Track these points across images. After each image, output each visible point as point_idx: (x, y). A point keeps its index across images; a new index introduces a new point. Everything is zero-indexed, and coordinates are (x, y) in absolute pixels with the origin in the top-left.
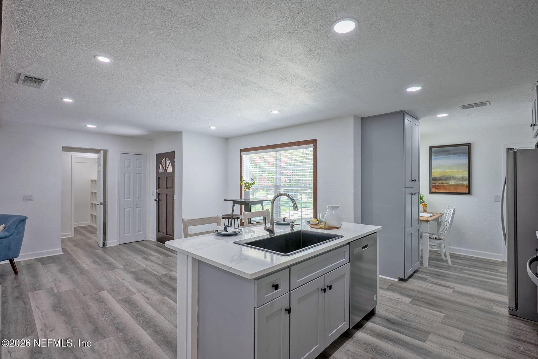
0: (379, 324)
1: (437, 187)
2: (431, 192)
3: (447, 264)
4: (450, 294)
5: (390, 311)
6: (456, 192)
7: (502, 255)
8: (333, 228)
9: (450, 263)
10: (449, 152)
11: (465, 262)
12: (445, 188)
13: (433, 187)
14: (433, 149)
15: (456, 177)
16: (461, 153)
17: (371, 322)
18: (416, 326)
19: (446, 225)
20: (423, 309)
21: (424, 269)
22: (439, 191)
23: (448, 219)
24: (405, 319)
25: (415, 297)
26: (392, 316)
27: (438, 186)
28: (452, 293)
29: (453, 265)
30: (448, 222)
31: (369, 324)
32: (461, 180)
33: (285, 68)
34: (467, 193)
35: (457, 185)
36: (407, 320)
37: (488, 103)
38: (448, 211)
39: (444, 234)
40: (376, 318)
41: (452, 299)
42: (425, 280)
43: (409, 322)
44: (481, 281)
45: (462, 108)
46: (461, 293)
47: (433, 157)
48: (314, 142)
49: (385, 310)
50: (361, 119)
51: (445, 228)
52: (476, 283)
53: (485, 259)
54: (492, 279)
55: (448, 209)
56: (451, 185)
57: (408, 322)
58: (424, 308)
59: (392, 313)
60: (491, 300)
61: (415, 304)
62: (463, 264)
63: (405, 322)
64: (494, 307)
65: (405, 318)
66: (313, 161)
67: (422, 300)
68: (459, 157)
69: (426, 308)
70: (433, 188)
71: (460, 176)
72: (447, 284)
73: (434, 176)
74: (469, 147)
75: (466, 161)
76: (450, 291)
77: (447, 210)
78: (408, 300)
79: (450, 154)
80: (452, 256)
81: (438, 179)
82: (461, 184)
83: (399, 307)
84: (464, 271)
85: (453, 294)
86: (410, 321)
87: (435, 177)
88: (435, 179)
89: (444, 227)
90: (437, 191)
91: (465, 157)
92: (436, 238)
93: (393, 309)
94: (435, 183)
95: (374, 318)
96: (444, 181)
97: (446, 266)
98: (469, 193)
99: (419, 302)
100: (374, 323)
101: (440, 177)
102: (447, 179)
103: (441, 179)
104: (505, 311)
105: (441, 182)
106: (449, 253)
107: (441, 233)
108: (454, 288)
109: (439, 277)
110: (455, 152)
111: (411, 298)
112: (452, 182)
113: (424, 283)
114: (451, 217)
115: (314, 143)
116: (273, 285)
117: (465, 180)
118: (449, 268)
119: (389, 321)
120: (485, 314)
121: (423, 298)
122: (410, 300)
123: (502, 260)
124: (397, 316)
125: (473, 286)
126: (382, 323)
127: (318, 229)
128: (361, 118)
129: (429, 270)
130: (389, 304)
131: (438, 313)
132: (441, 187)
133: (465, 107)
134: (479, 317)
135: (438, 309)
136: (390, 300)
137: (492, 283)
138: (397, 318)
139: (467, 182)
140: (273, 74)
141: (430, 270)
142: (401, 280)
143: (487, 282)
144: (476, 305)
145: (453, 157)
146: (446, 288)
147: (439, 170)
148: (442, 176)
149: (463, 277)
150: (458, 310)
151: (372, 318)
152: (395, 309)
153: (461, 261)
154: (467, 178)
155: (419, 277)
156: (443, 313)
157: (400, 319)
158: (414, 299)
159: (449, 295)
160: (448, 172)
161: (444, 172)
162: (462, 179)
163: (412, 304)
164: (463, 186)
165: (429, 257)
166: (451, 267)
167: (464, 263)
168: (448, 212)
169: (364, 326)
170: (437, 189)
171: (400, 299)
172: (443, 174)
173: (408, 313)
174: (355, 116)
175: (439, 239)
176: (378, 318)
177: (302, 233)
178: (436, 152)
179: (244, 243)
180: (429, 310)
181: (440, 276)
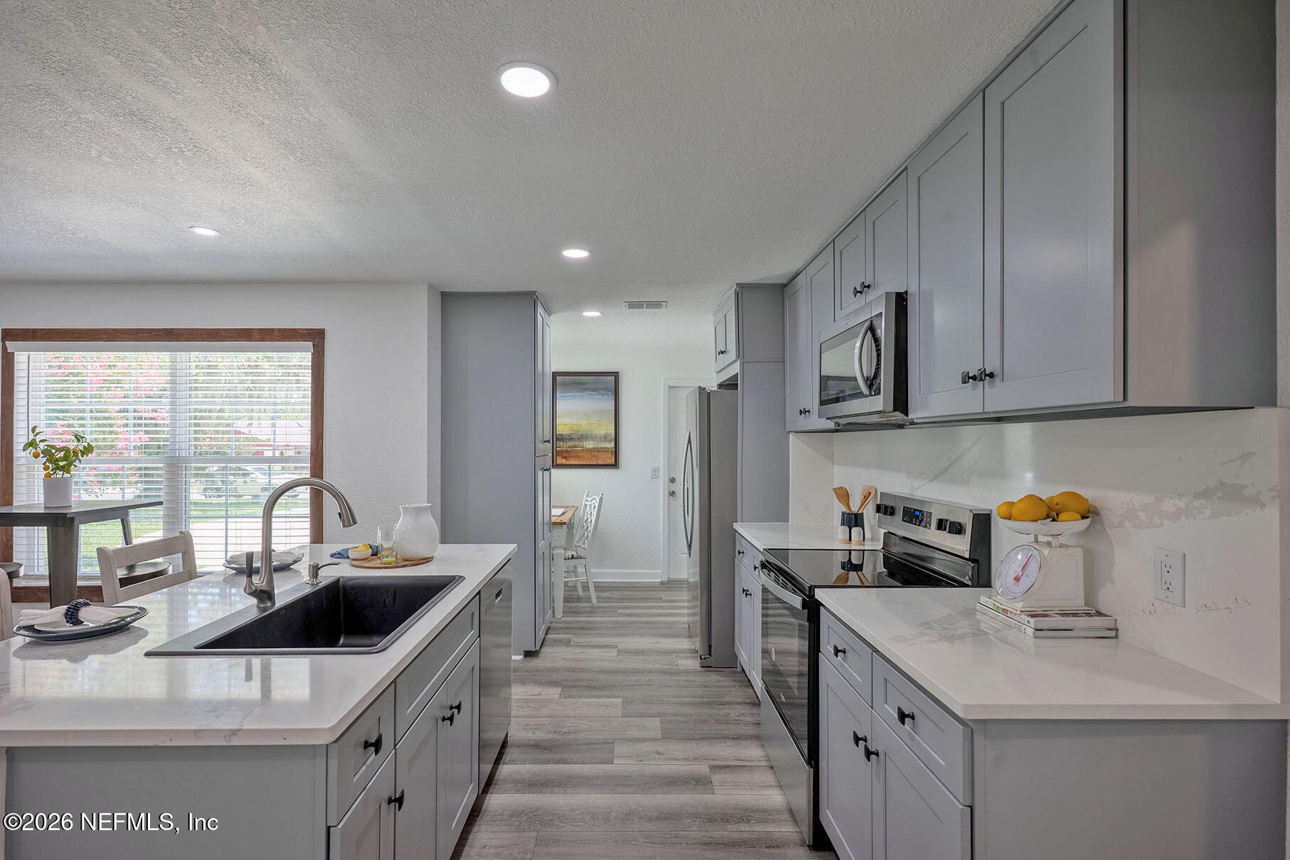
0: (524, 762)
1: (565, 455)
2: (555, 464)
3: (590, 604)
4: (615, 658)
5: (531, 725)
6: (595, 463)
7: (661, 571)
8: (420, 562)
9: (594, 601)
10: (585, 386)
11: (616, 594)
12: (577, 456)
13: (559, 453)
14: (558, 377)
15: (596, 435)
16: (603, 389)
17: (507, 764)
18: (588, 739)
19: (585, 528)
20: (586, 700)
21: (557, 622)
22: (568, 463)
23: (589, 516)
24: (565, 733)
25: (564, 683)
26: (540, 735)
27: (567, 451)
28: (617, 655)
29: (599, 604)
30: (591, 522)
31: (505, 770)
32: (603, 442)
33: (316, 120)
34: (613, 465)
35: (598, 450)
36: (569, 733)
37: (664, 304)
38: (587, 501)
39: (583, 546)
40: (511, 750)
41: (622, 666)
42: (567, 643)
43: (574, 736)
44: (647, 623)
45: (627, 307)
46: (631, 653)
47: (558, 395)
48: (316, 337)
49: (523, 729)
50: (440, 294)
51: (584, 533)
52: (642, 628)
53: (638, 583)
54: (660, 615)
55: (587, 496)
56: (587, 450)
57: (571, 736)
58: (586, 698)
59: (537, 729)
60: (672, 652)
61: (569, 697)
62: (612, 598)
63: (567, 737)
64: (679, 662)
65: (564, 731)
66: (312, 387)
67: (578, 683)
68: (601, 397)
69: (590, 698)
70: (558, 457)
71: (603, 432)
72: (603, 640)
73: (560, 433)
74: (615, 378)
75: (610, 405)
76: (613, 653)
77: (587, 499)
78: (555, 692)
79: (586, 389)
80: (598, 587)
81: (566, 439)
82: (603, 448)
83: (546, 711)
84: (619, 611)
85: (620, 658)
86: (574, 733)
87: (561, 435)
88: (561, 438)
89: (582, 534)
90: (564, 461)
91: (610, 397)
92: (573, 557)
93: (535, 719)
94: (563, 446)
95: (508, 753)
96: (577, 443)
97: (589, 607)
98: (615, 465)
99: (574, 689)
100: (513, 762)
101: (570, 435)
102: (582, 437)
103: (572, 439)
104: (694, 664)
105: (572, 443)
106: (594, 582)
107: (577, 544)
108: (616, 647)
109: (586, 632)
110: (594, 386)
111: (557, 686)
112: (589, 445)
113: (567, 649)
114: (595, 513)
115: (315, 339)
116: (366, 742)
117: (610, 441)
118: (592, 611)
119: (537, 746)
120: (673, 678)
121: (578, 680)
122: (557, 691)
123: (660, 580)
124: (549, 732)
125: (641, 635)
126: (527, 756)
127: (381, 568)
128: (441, 292)
129: (565, 622)
130: (526, 713)
131: (612, 700)
132: (572, 455)
133: (633, 305)
134: (667, 686)
135: (608, 693)
136: (523, 702)
137: (664, 623)
138: (551, 736)
139: (613, 445)
140: (267, 122)
141: (568, 622)
142: (528, 654)
143: (655, 623)
144: (657, 666)
145: (590, 396)
146: (605, 650)
147: (568, 421)
148: (572, 432)
149: (622, 623)
150: (637, 683)
151: (504, 753)
152: (540, 719)
153: (607, 594)
154: (613, 436)
155: (555, 641)
156: (618, 697)
157: (557, 736)
158: (563, 687)
159: (614, 661)
160: (583, 425)
161: (576, 425)
162: (605, 438)
163: (565, 698)
164: (606, 451)
165: (564, 598)
166: (599, 607)
167: (614, 596)
168: (588, 503)
169: (495, 778)
170: (565, 458)
171: (540, 694)
172: (575, 428)
173: (566, 719)
174: (431, 287)
175: (577, 558)
176: (517, 750)
177: (343, 586)
178: (562, 384)
179: (195, 648)
180: (595, 700)
181: (587, 629)
